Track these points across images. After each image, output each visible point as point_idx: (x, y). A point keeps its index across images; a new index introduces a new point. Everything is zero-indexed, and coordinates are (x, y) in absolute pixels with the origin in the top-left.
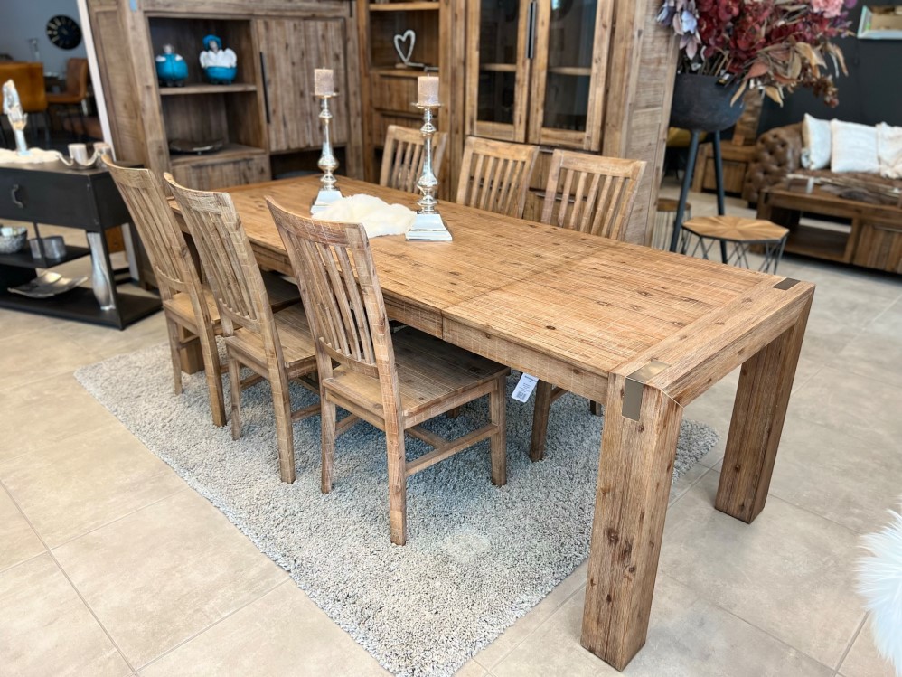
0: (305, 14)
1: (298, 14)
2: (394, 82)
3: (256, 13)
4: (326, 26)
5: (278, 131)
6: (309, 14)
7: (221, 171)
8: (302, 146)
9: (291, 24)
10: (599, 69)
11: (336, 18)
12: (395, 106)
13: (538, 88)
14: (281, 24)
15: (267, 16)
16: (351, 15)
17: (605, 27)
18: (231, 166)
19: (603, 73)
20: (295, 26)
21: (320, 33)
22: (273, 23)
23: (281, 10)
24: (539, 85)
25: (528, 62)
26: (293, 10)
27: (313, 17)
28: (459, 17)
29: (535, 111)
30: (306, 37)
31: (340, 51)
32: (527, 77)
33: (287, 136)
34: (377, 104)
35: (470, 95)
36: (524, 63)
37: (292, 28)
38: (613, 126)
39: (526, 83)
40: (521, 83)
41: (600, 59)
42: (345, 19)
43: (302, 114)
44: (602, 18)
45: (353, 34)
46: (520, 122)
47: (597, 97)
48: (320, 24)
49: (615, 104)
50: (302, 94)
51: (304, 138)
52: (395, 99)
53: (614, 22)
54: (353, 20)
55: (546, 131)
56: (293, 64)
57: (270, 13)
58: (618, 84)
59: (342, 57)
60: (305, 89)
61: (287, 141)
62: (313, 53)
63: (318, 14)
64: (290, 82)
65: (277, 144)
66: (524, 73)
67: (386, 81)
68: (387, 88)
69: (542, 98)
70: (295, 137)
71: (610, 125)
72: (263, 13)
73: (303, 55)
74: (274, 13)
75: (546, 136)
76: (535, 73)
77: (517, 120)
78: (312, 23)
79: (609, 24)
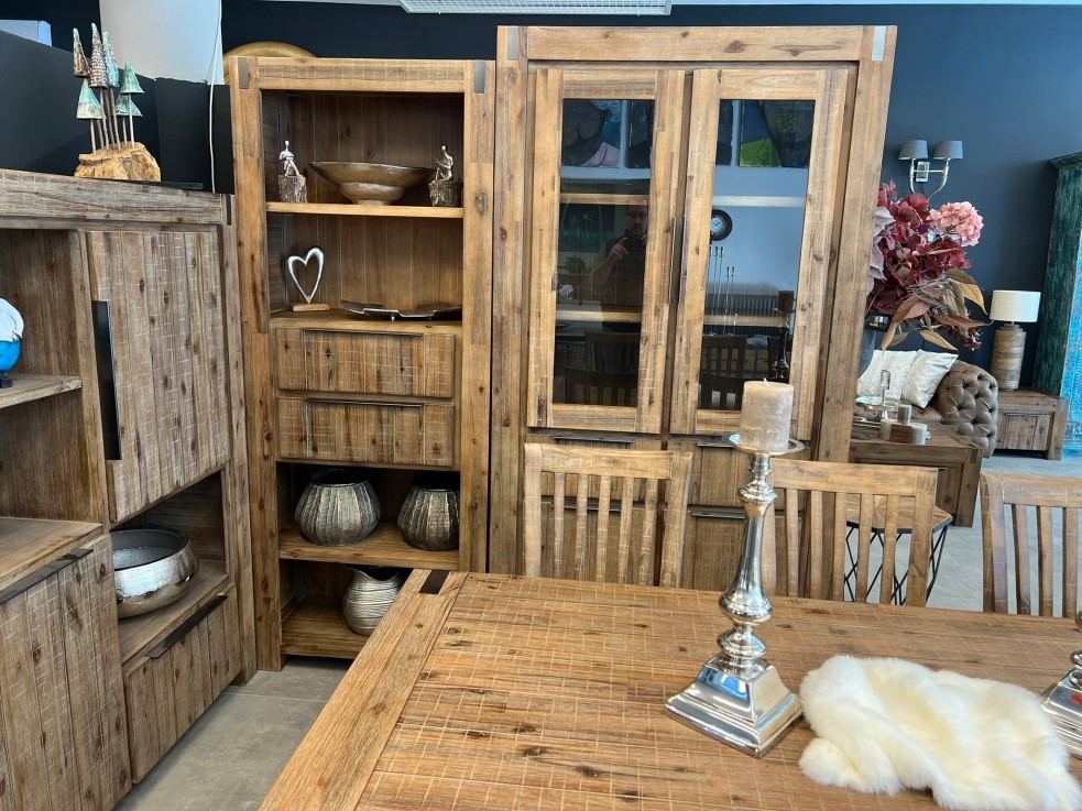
0: (167, 219)
1: (158, 217)
2: (341, 342)
3: (90, 215)
4: (199, 238)
5: (128, 472)
6: (174, 218)
7: (23, 608)
8: (168, 491)
9: (148, 238)
10: (809, 320)
11: (210, 224)
12: (345, 384)
13: (687, 349)
14: (132, 239)
15: (107, 221)
16: (229, 223)
17: (818, 258)
18: (44, 586)
19: (817, 325)
20: (153, 241)
21: (190, 254)
22: (116, 237)
23: (132, 210)
24: (689, 343)
25: (666, 309)
26: (151, 210)
27: (179, 225)
28: (510, 235)
29: (682, 383)
30: (169, 264)
31: (216, 288)
32: (664, 333)
33: (143, 477)
34: (287, 381)
35: (538, 360)
36: (658, 311)
37: (149, 247)
38: (838, 402)
39: (664, 342)
40: (652, 341)
41: (810, 305)
42: (220, 228)
43: (167, 422)
44: (812, 245)
45: (232, 254)
46: (651, 402)
47: (806, 361)
48: (190, 236)
49: (841, 369)
50: (166, 381)
51: (170, 470)
52: (344, 373)
53: (835, 254)
54: (232, 228)
55: (703, 414)
56: (152, 321)
57: (113, 216)
58: (845, 341)
59: (219, 298)
60: (170, 371)
61: (144, 489)
62: (181, 294)
63: (186, 218)
64: (148, 361)
65: (128, 502)
66: (659, 327)
67: (321, 341)
68: (322, 353)
69: (695, 364)
70: (157, 477)
71: (832, 401)
72: (100, 216)
73: (166, 300)
74: (120, 216)
75: (707, 422)
76: (682, 327)
77: (644, 399)
78: (178, 236)
79: (826, 256)
